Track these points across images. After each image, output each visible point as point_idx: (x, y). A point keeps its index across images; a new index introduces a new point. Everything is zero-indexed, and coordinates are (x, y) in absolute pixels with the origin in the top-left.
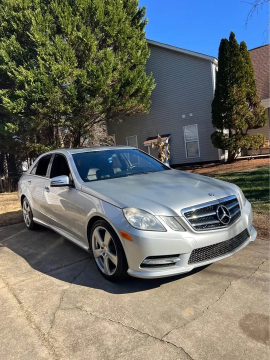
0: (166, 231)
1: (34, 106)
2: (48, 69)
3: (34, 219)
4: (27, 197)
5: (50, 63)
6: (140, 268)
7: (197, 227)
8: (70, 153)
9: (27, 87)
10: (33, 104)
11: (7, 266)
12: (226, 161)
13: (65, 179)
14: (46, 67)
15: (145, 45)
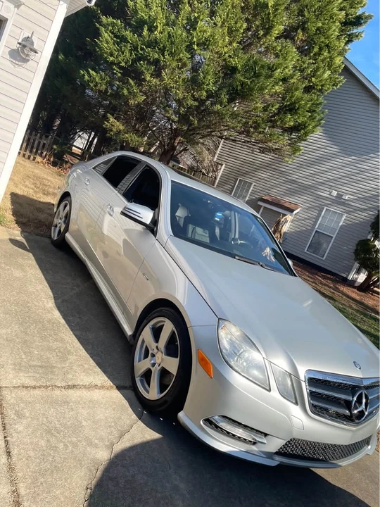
0: (269, 390)
1: (142, 65)
2: (192, 24)
3: (67, 235)
4: (73, 199)
5: (199, 16)
6: (201, 423)
7: (315, 406)
8: (169, 177)
9: (145, 32)
10: (142, 62)
11: (9, 331)
12: (356, 285)
13: (146, 215)
14: (189, 19)
15: (340, 66)
